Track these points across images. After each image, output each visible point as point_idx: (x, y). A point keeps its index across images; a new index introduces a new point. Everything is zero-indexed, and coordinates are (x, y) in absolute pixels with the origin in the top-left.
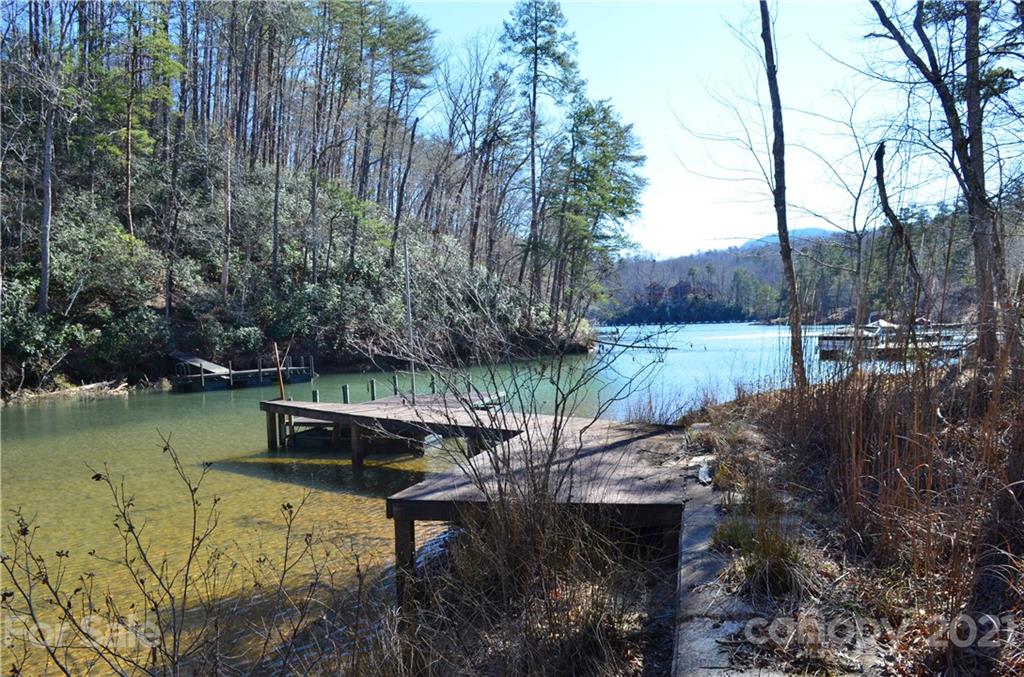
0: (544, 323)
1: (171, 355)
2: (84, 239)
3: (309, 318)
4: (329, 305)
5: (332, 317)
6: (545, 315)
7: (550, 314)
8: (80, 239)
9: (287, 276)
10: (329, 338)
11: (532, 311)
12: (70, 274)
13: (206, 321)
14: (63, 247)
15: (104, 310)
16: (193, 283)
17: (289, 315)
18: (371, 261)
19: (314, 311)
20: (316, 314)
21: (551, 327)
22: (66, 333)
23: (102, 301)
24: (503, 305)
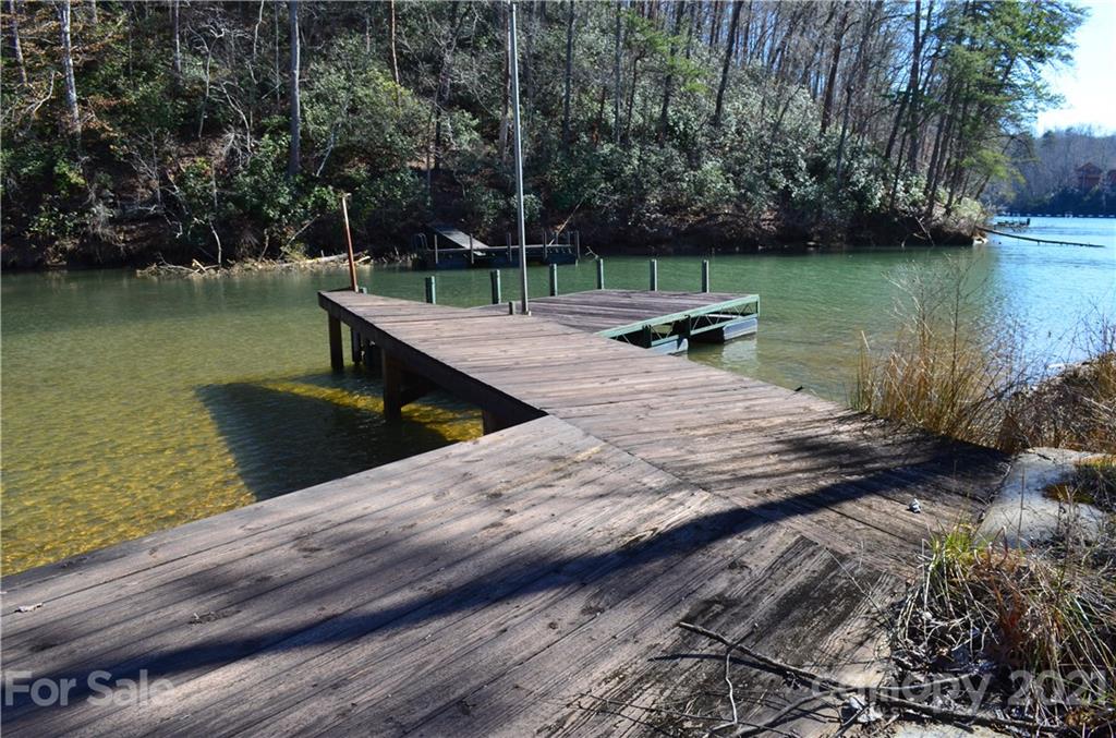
0: (914, 203)
1: (429, 225)
2: (344, 88)
3: (602, 185)
4: (628, 170)
5: (630, 185)
6: (917, 193)
7: (925, 193)
8: (339, 88)
9: (582, 134)
10: (624, 211)
11: (899, 187)
12: (326, 128)
13: (468, 185)
14: (320, 98)
15: (358, 170)
16: (467, 141)
17: (580, 182)
18: (690, 116)
19: (609, 177)
20: (611, 181)
21: (924, 208)
22: (315, 196)
23: (361, 161)
24: (861, 178)
